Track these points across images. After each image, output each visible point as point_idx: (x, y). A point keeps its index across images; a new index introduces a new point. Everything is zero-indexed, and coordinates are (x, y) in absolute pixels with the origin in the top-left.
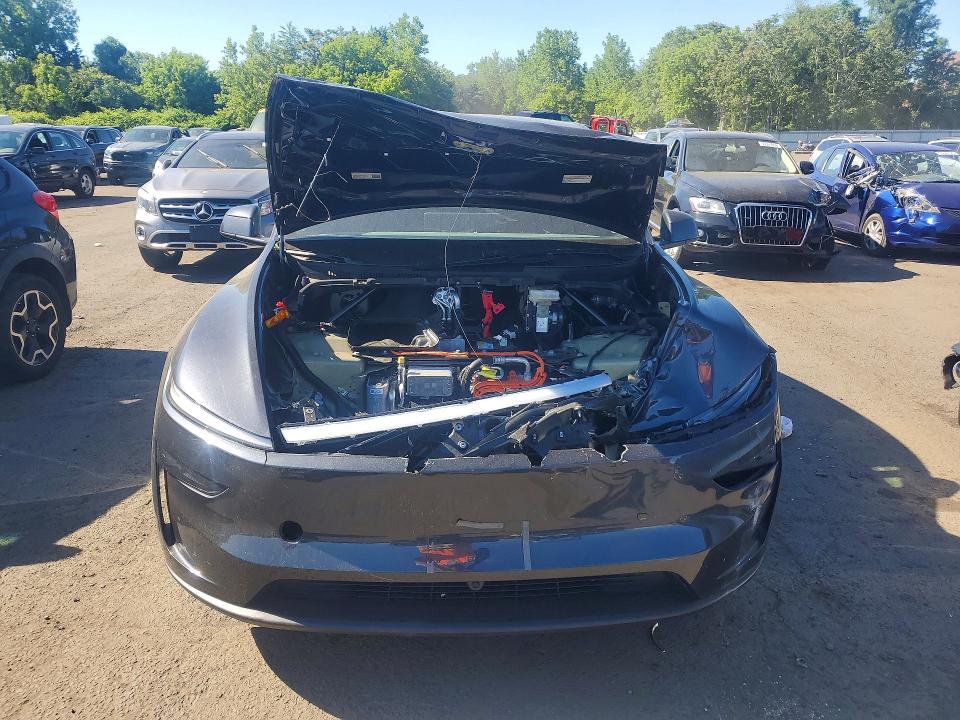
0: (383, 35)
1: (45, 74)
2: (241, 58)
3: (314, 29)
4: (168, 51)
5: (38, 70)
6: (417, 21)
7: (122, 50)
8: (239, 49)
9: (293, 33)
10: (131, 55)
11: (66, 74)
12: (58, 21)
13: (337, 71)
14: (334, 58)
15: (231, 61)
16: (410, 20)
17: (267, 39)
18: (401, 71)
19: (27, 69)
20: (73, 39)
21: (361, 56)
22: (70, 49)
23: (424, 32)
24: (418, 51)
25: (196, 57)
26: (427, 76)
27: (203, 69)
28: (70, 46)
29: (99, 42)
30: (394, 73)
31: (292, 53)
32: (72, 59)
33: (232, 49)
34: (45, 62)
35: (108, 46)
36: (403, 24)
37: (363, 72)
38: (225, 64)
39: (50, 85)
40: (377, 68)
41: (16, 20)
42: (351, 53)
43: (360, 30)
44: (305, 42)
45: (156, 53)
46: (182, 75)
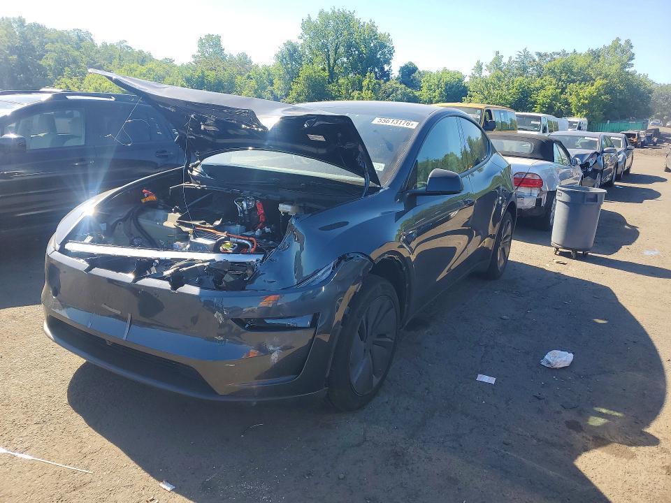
0: (595, 55)
1: (368, 85)
2: (485, 73)
3: (543, 52)
4: (441, 69)
5: (365, 83)
6: (628, 42)
7: (414, 69)
8: (484, 67)
9: (527, 55)
10: (419, 73)
11: (379, 85)
12: (383, 54)
13: (554, 82)
14: (553, 72)
15: (477, 75)
16: (622, 42)
17: (505, 60)
18: (605, 81)
19: (360, 82)
20: (389, 63)
21: (575, 70)
22: (386, 70)
23: (633, 51)
24: (624, 65)
25: (458, 73)
26: (628, 85)
27: (460, 81)
28: (386, 68)
29: (403, 65)
30: (599, 82)
31: (523, 70)
32: (386, 75)
33: (479, 67)
34: (370, 77)
35: (408, 67)
36: (616, 46)
37: (574, 81)
38: (473, 77)
39: (370, 91)
40: (586, 79)
41: (361, 53)
42: (567, 69)
43: (578, 51)
44: (534, 61)
45: (434, 71)
46: (446, 85)
